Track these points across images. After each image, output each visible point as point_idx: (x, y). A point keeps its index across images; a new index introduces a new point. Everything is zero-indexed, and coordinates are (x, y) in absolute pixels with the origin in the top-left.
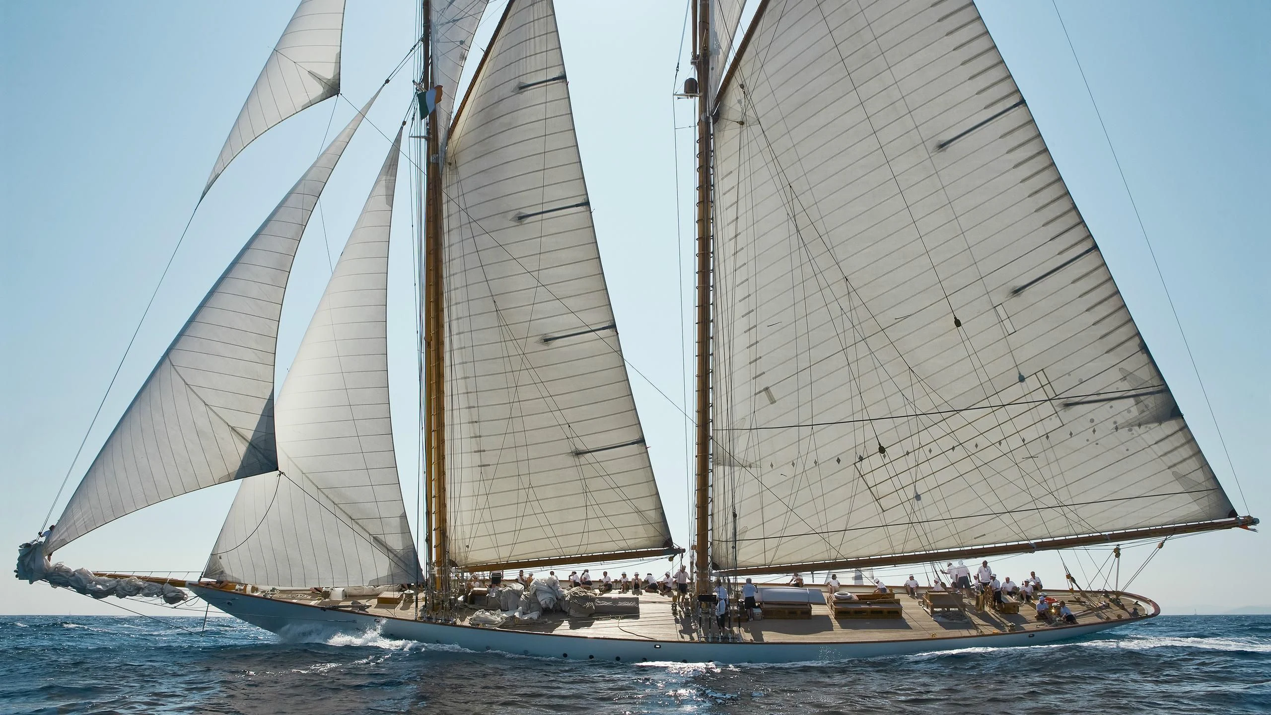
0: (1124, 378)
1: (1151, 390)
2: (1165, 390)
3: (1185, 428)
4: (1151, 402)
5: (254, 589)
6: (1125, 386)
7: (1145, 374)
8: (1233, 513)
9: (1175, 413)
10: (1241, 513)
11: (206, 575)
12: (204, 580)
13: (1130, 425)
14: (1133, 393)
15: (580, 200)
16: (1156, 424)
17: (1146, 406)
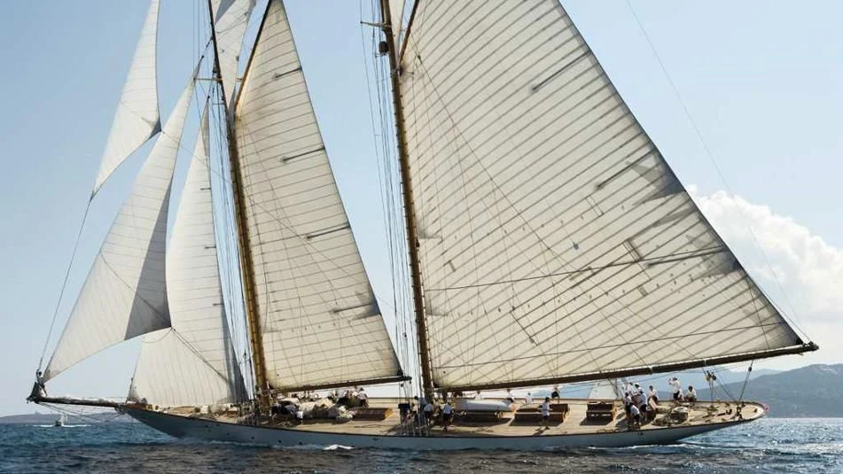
0: (691, 242)
1: (714, 250)
2: (724, 248)
3: (746, 277)
4: (716, 259)
5: (157, 408)
6: (692, 248)
7: (707, 238)
8: (799, 341)
9: (737, 266)
10: (806, 341)
11: (129, 399)
12: (129, 402)
13: (702, 276)
14: (700, 253)
15: (319, 146)
16: (722, 275)
17: (713, 262)
